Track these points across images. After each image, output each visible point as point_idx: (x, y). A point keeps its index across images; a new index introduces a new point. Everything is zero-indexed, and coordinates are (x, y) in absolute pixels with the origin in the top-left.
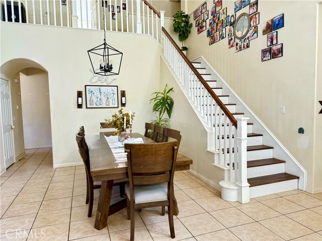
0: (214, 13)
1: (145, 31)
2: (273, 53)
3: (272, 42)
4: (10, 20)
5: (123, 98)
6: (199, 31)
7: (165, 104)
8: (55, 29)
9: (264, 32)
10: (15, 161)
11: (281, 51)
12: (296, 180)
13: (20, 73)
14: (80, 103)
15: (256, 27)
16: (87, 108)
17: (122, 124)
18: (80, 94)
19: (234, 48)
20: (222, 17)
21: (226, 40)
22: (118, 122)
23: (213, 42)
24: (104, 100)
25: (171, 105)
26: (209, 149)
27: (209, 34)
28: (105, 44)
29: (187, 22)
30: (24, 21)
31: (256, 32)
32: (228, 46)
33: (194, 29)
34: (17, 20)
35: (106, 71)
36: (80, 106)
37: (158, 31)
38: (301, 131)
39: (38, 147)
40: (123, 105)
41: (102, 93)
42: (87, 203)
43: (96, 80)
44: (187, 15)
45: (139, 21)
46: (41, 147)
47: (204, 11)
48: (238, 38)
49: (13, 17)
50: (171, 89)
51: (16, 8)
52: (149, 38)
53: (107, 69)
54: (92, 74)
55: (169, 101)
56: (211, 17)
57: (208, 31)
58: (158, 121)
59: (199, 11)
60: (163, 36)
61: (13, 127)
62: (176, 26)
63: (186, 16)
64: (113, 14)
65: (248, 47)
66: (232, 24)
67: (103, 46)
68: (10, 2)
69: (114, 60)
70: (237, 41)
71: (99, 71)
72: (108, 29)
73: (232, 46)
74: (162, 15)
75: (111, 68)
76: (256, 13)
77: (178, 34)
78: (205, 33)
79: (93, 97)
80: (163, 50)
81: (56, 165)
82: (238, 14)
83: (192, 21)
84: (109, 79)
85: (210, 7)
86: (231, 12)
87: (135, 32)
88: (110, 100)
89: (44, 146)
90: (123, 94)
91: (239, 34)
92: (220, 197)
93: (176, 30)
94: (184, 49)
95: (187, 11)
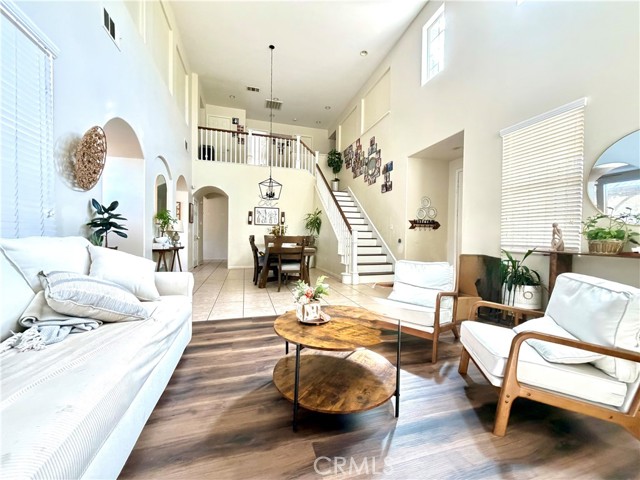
0: (357, 154)
1: (303, 166)
2: (387, 187)
3: (387, 180)
4: (204, 159)
5: (283, 218)
6: (347, 167)
7: (315, 223)
9: (383, 172)
10: (198, 264)
11: (391, 186)
13: (204, 197)
14: (250, 220)
15: (379, 168)
16: (255, 224)
18: (250, 214)
19: (367, 182)
20: (361, 158)
21: (363, 175)
23: (355, 177)
24: (268, 218)
25: (319, 224)
26: (339, 253)
27: (353, 170)
28: (271, 179)
29: (340, 159)
30: (213, 159)
31: (379, 172)
32: (364, 181)
33: (344, 165)
34: (209, 159)
36: (250, 223)
37: (313, 166)
38: (400, 241)
40: (283, 223)
41: (267, 214)
42: (254, 280)
43: (263, 203)
45: (298, 158)
47: (350, 151)
48: (370, 175)
49: (206, 156)
50: (320, 212)
51: (209, 149)
52: (306, 172)
53: (271, 196)
54: (260, 199)
55: (318, 221)
56: (354, 157)
57: (353, 167)
58: (309, 236)
59: (347, 151)
60: (317, 170)
62: (330, 162)
63: (339, 154)
65: (375, 182)
66: (366, 165)
67: (269, 181)
68: (205, 146)
69: (276, 190)
70: (369, 177)
71: (266, 197)
72: (274, 165)
74: (317, 153)
75: (274, 195)
76: (380, 158)
77: (332, 168)
78: (351, 169)
79: (259, 216)
81: (229, 267)
82: (370, 157)
83: (343, 158)
84: (273, 202)
85: (354, 148)
86: (366, 156)
87: (295, 167)
88: (273, 219)
90: (283, 215)
91: (370, 172)
92: (341, 282)
93: (330, 165)
94: (337, 180)
95: (340, 150)
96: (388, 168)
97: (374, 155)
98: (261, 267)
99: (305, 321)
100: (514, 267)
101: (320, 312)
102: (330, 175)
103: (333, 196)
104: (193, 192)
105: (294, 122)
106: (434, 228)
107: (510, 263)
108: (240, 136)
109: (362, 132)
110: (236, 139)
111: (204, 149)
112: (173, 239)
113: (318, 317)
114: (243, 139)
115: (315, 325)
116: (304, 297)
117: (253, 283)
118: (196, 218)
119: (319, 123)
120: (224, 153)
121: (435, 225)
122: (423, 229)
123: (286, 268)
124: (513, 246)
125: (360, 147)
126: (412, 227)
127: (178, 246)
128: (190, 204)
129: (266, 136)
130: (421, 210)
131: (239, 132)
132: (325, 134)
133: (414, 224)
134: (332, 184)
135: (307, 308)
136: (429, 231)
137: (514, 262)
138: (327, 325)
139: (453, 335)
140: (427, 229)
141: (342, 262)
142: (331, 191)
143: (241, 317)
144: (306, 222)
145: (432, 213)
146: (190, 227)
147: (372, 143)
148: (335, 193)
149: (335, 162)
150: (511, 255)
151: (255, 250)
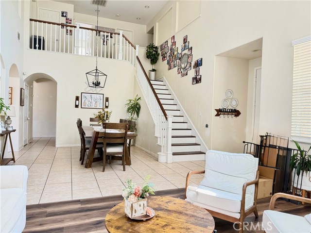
0: (171, 49)
1: (125, 58)
2: (197, 80)
3: (197, 73)
4: (35, 48)
5: (107, 103)
6: (163, 60)
7: (135, 108)
8: (64, 54)
9: (194, 67)
10: (27, 143)
11: (200, 79)
12: (204, 155)
13: (34, 82)
14: (77, 104)
15: (191, 63)
16: (81, 108)
17: (104, 117)
18: (77, 98)
19: (180, 74)
20: (176, 53)
21: (177, 68)
22: (102, 116)
23: (170, 69)
24: (94, 103)
25: (139, 109)
26: (156, 135)
27: (168, 63)
28: (96, 70)
29: (157, 52)
30: (43, 49)
31: (191, 66)
32: (177, 73)
33: (160, 57)
35: (96, 85)
36: (77, 106)
37: (134, 58)
38: (207, 126)
39: (41, 137)
40: (107, 107)
41: (93, 99)
42: (80, 160)
43: (89, 90)
44: (157, 47)
45: (121, 51)
46: (43, 136)
47: (166, 46)
48: (182, 68)
49: (37, 46)
50: (140, 98)
51: (40, 40)
52: (127, 63)
53: (97, 84)
54: (87, 86)
55: (138, 106)
56: (169, 51)
57: (168, 60)
58: (130, 119)
59: (163, 46)
61: (29, 119)
62: (148, 55)
64: (104, 41)
65: (187, 75)
66: (180, 59)
67: (95, 71)
68: (36, 36)
69: (101, 79)
70: (182, 70)
71: (92, 85)
72: (99, 56)
73: (179, 73)
74: (137, 47)
75: (99, 84)
76: (191, 54)
77: (150, 60)
78: (166, 62)
79: (86, 101)
80: (136, 71)
81: (57, 146)
82: (183, 53)
83: (159, 51)
84: (98, 90)
85: (170, 44)
86: (180, 51)
87: (118, 58)
88: (98, 103)
89: (45, 136)
90: (107, 100)
91: (183, 66)
92: (158, 161)
93: (148, 57)
94: (154, 70)
95: (157, 44)
96: (198, 64)
97: (186, 51)
98: (88, 149)
99: (133, 217)
100: (302, 155)
101: (146, 208)
102: (148, 66)
103: (151, 85)
104: (25, 77)
105: (117, 17)
106: (236, 116)
107: (299, 152)
108: (69, 28)
109: (177, 30)
110: (65, 30)
111: (35, 39)
112: (6, 123)
113: (145, 214)
114: (71, 31)
115: (142, 221)
116: (133, 196)
117: (79, 163)
118: (26, 101)
119: (139, 20)
120: (53, 42)
121: (236, 113)
122: (226, 116)
123: (110, 150)
124: (301, 137)
125: (174, 43)
126: (218, 115)
127: (10, 129)
128: (21, 89)
129: (92, 30)
130: (225, 100)
131: (67, 25)
132: (145, 29)
133: (219, 112)
134: (150, 74)
135: (135, 206)
136: (231, 119)
137: (302, 152)
138: (153, 221)
139: (254, 215)
140: (230, 116)
141: (159, 143)
142: (149, 80)
143: (70, 199)
144: (127, 107)
145: (234, 103)
146: (21, 111)
147: (185, 41)
148: (152, 82)
149: (153, 55)
150: (300, 145)
151: (82, 133)
